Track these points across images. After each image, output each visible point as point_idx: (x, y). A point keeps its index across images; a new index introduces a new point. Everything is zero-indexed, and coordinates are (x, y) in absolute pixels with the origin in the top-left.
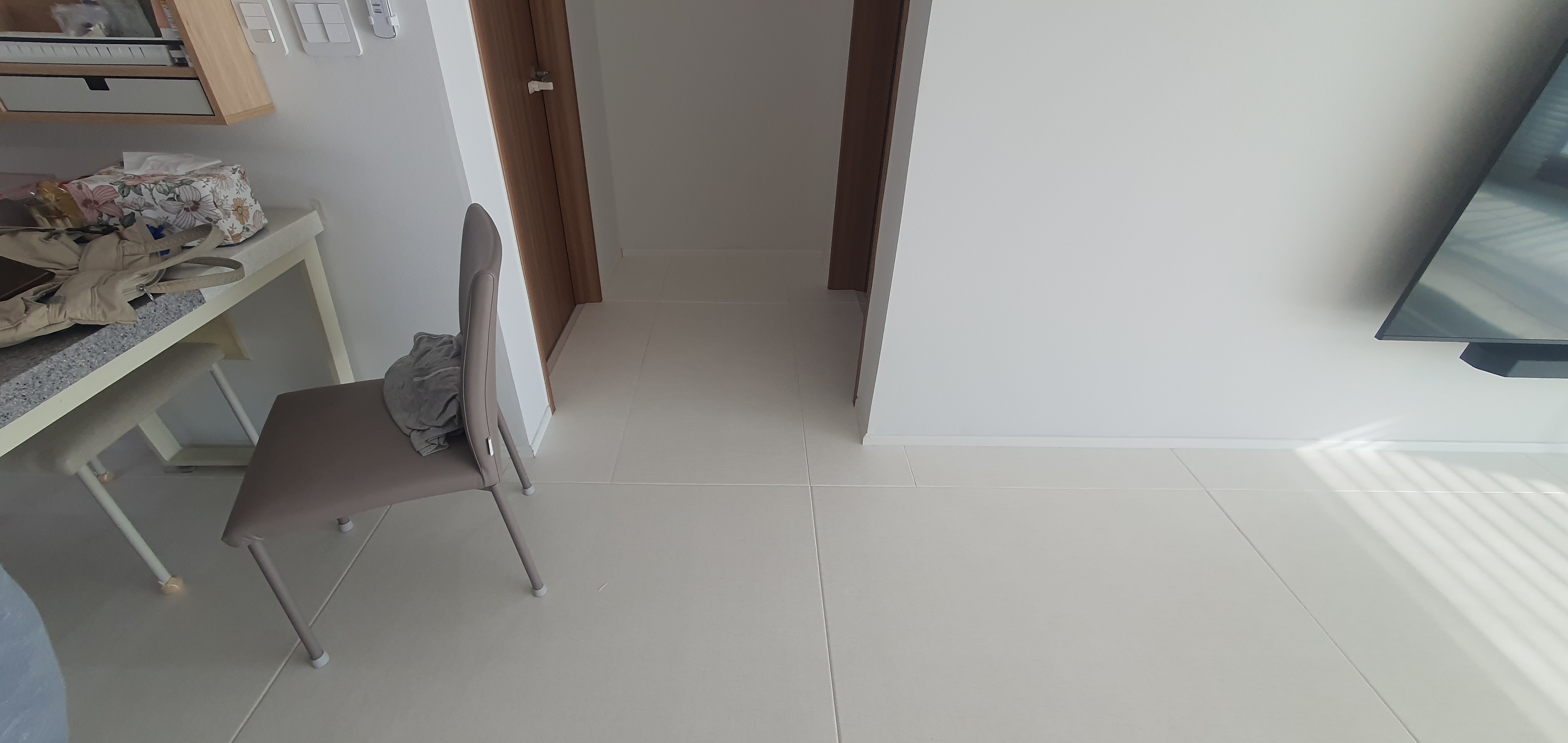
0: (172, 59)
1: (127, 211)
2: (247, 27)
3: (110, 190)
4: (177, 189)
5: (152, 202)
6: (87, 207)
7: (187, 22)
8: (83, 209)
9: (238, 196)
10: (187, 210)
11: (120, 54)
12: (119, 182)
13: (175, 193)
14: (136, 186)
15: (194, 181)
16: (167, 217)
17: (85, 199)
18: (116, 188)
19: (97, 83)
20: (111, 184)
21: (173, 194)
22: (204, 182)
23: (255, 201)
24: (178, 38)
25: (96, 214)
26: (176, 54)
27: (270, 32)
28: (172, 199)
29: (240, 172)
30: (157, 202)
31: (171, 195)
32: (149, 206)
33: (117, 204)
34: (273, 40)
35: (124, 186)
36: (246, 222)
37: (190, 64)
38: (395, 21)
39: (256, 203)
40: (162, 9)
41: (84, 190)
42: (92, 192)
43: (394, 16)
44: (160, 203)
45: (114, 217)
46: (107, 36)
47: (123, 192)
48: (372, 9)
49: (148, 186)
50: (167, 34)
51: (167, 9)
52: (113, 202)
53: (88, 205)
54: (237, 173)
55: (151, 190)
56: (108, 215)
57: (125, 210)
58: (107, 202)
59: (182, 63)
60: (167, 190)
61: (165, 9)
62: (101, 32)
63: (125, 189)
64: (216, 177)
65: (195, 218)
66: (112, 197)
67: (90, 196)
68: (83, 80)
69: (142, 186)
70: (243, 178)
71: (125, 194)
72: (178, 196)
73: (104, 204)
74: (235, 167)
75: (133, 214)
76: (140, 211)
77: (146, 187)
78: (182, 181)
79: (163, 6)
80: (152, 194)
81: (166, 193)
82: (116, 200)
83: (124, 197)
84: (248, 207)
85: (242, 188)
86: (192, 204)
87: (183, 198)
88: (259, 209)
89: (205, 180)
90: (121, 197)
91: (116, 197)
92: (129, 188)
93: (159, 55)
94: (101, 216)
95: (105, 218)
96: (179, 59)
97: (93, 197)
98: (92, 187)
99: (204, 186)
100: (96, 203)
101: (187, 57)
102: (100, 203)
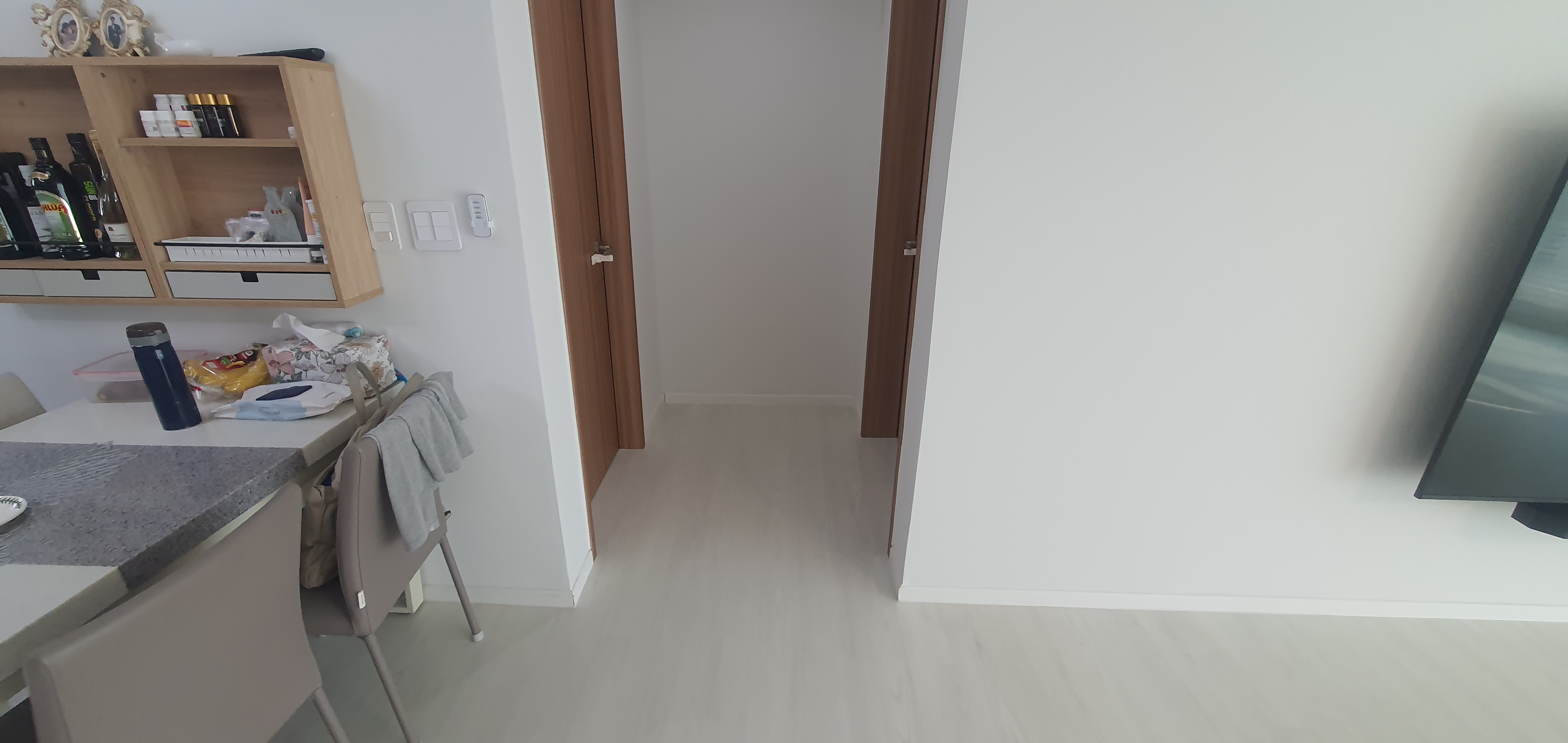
0: (312, 257)
1: (297, 371)
2: (373, 230)
3: (290, 354)
4: (334, 355)
5: (315, 364)
6: (272, 366)
7: (330, 231)
8: (269, 367)
9: (378, 360)
10: (338, 371)
11: (272, 256)
12: (297, 348)
13: (332, 358)
14: (308, 352)
15: (347, 350)
16: (323, 376)
17: (272, 359)
18: (294, 353)
19: (250, 276)
20: (291, 350)
21: (330, 359)
22: (355, 351)
23: (391, 363)
24: (321, 243)
25: (277, 371)
26: (315, 254)
27: (390, 233)
28: (329, 363)
29: (383, 341)
30: (319, 365)
31: (329, 360)
32: (313, 367)
33: (292, 364)
34: (391, 239)
35: (300, 352)
36: (379, 380)
37: (326, 262)
38: (491, 224)
39: (390, 365)
40: (312, 221)
41: (273, 353)
42: (277, 355)
43: (491, 220)
44: (321, 366)
45: (288, 374)
46: (264, 241)
47: (298, 356)
48: (474, 215)
49: (315, 353)
50: (311, 240)
51: (316, 222)
52: (289, 363)
53: (273, 365)
54: (381, 342)
55: (317, 356)
56: (285, 373)
57: (296, 369)
58: (285, 363)
59: (319, 260)
60: (328, 356)
61: (313, 222)
62: (260, 239)
63: (299, 355)
64: (364, 346)
65: (343, 377)
66: (290, 359)
67: (276, 359)
68: (240, 274)
69: (311, 352)
70: (384, 346)
71: (299, 358)
72: (334, 361)
73: (283, 364)
74: (380, 338)
75: (301, 372)
76: (306, 371)
77: (314, 354)
78: (339, 349)
79: (313, 219)
80: (316, 359)
81: (326, 358)
82: (292, 362)
83: (298, 360)
84: (383, 368)
85: (382, 353)
86: (343, 367)
87: (337, 362)
88: (393, 369)
89: (355, 349)
90: (296, 360)
91: (292, 360)
92: (303, 353)
93: (303, 256)
94: (280, 373)
95: (282, 374)
96: (317, 258)
97: (278, 358)
98: (278, 351)
99: (354, 354)
100: (278, 363)
101: (324, 257)
102: (281, 364)
